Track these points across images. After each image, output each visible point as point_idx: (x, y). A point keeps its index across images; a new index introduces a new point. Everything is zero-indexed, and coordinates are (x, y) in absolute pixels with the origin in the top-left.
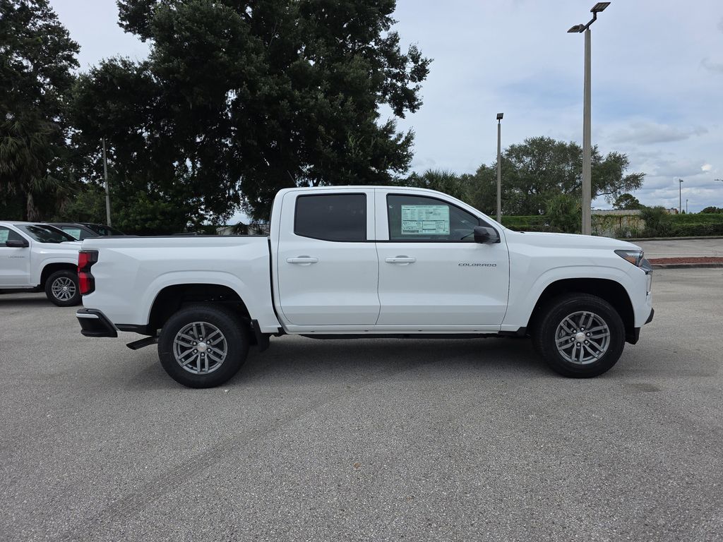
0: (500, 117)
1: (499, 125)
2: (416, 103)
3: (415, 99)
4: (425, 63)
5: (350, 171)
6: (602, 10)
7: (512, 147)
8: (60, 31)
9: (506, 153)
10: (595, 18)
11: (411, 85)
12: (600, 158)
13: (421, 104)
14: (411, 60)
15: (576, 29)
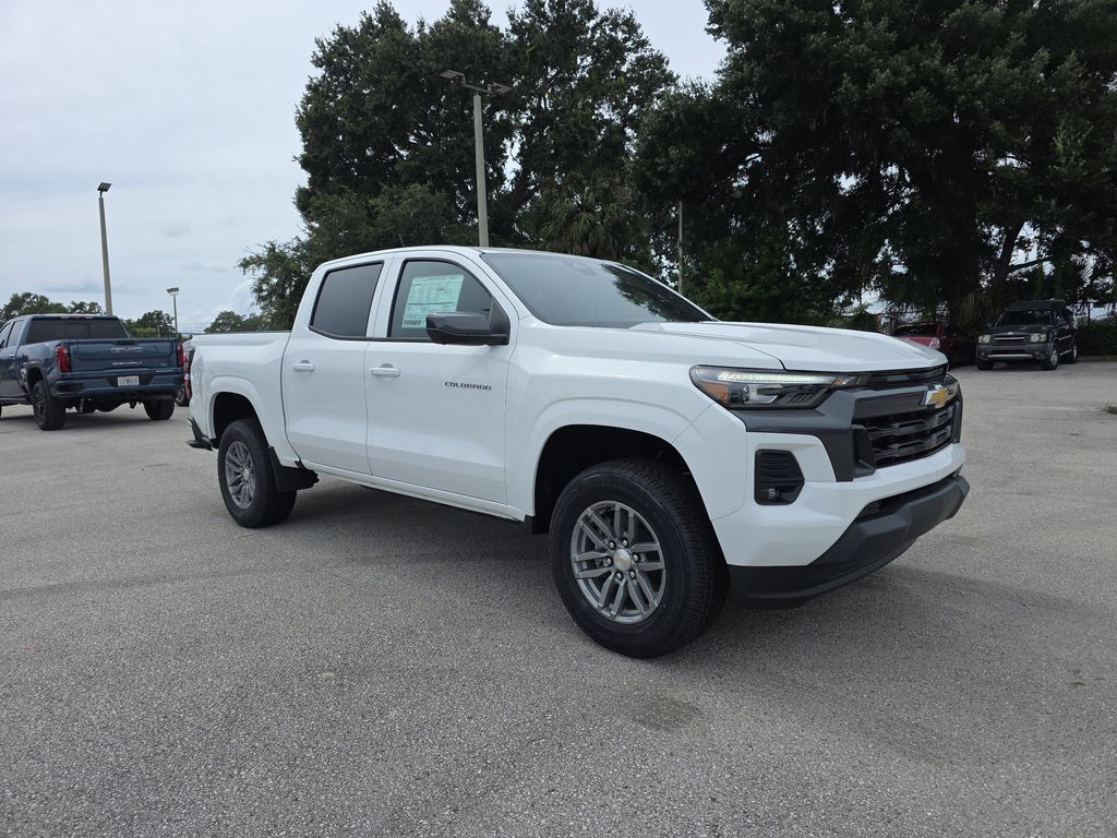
8: (659, 61)
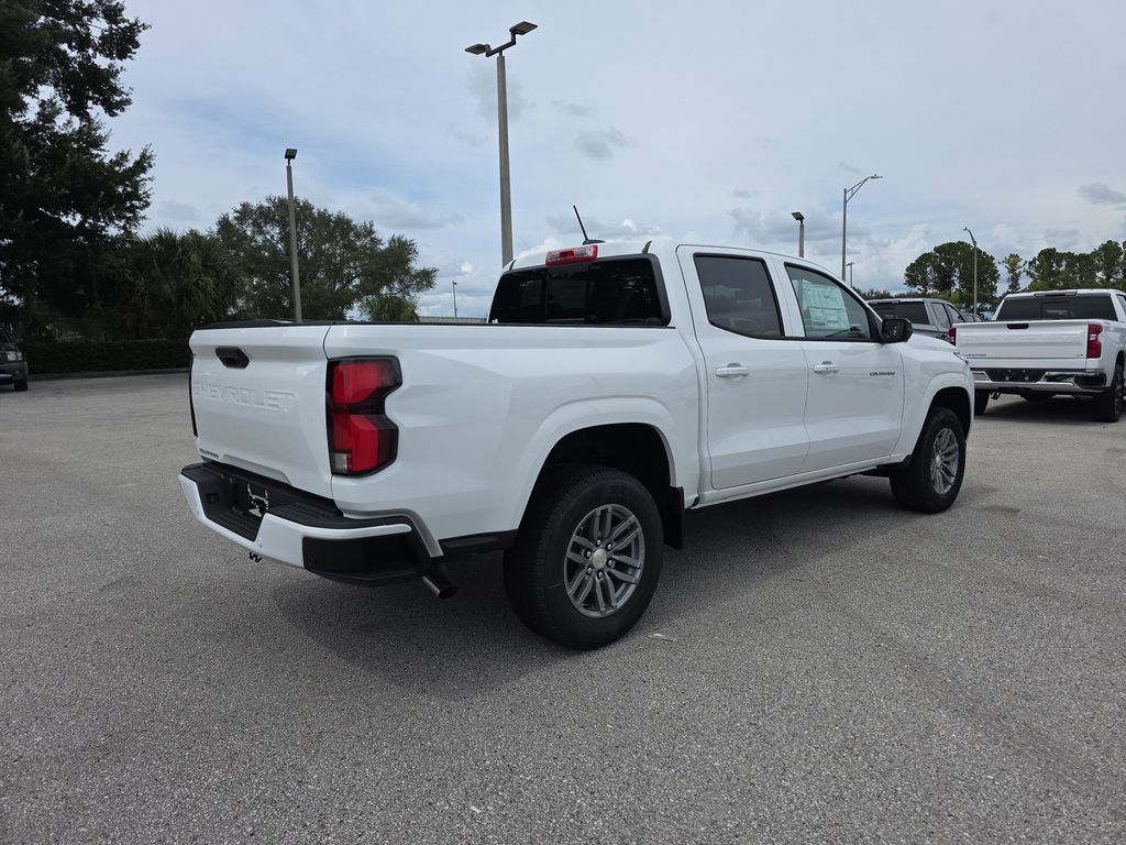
0: (290, 155)
1: (289, 169)
2: (118, 99)
3: (115, 91)
4: (133, 29)
5: (21, 213)
6: (523, 33)
7: (245, 206)
9: (236, 215)
10: (513, 42)
11: (102, 62)
12: (379, 242)
13: (128, 102)
14: (101, 15)
15: (478, 49)
